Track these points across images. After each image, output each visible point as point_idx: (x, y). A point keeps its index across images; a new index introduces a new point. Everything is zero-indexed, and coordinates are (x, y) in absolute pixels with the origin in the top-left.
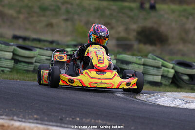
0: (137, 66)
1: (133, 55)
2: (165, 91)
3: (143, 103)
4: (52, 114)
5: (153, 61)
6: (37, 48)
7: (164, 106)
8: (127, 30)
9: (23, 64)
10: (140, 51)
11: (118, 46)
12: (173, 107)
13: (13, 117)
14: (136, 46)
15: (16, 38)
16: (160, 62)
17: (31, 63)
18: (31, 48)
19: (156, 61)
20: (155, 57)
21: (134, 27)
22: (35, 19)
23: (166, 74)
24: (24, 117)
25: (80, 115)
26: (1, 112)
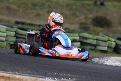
0: (92, 40)
1: (90, 33)
2: (110, 56)
3: (96, 63)
4: (40, 70)
5: (102, 37)
6: (30, 29)
7: (109, 65)
8: (86, 18)
10: (94, 31)
11: (81, 28)
13: (15, 72)
14: (92, 28)
15: (17, 23)
16: (107, 38)
18: (27, 29)
19: (104, 37)
20: (103, 35)
21: (91, 16)
22: (29, 11)
23: (110, 45)
24: (22, 73)
25: (57, 71)
26: (8, 69)
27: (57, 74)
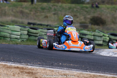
0: (90, 36)
1: (88, 31)
2: (104, 49)
4: (48, 62)
5: (98, 33)
6: (40, 28)
7: (104, 56)
8: (85, 18)
9: (33, 37)
10: (92, 29)
11: (81, 26)
12: (109, 57)
13: (28, 63)
14: (90, 26)
15: (29, 24)
16: (102, 34)
17: (37, 36)
18: (37, 29)
19: (100, 34)
20: (99, 32)
21: (89, 16)
22: (39, 14)
23: (105, 40)
24: (34, 64)
25: (61, 62)
26: (22, 61)
27: (61, 64)
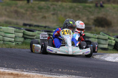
0: (94, 39)
1: (92, 33)
2: (110, 53)
3: (97, 60)
4: (46, 67)
5: (103, 36)
6: (37, 30)
7: (109, 61)
8: (88, 19)
9: (29, 39)
10: (95, 31)
12: (115, 62)
13: (23, 69)
14: (93, 28)
15: (25, 25)
16: (107, 37)
18: (34, 31)
19: (105, 36)
20: (104, 34)
21: (92, 17)
22: (35, 14)
23: (110, 43)
24: (30, 70)
26: (16, 67)
27: (61, 70)
